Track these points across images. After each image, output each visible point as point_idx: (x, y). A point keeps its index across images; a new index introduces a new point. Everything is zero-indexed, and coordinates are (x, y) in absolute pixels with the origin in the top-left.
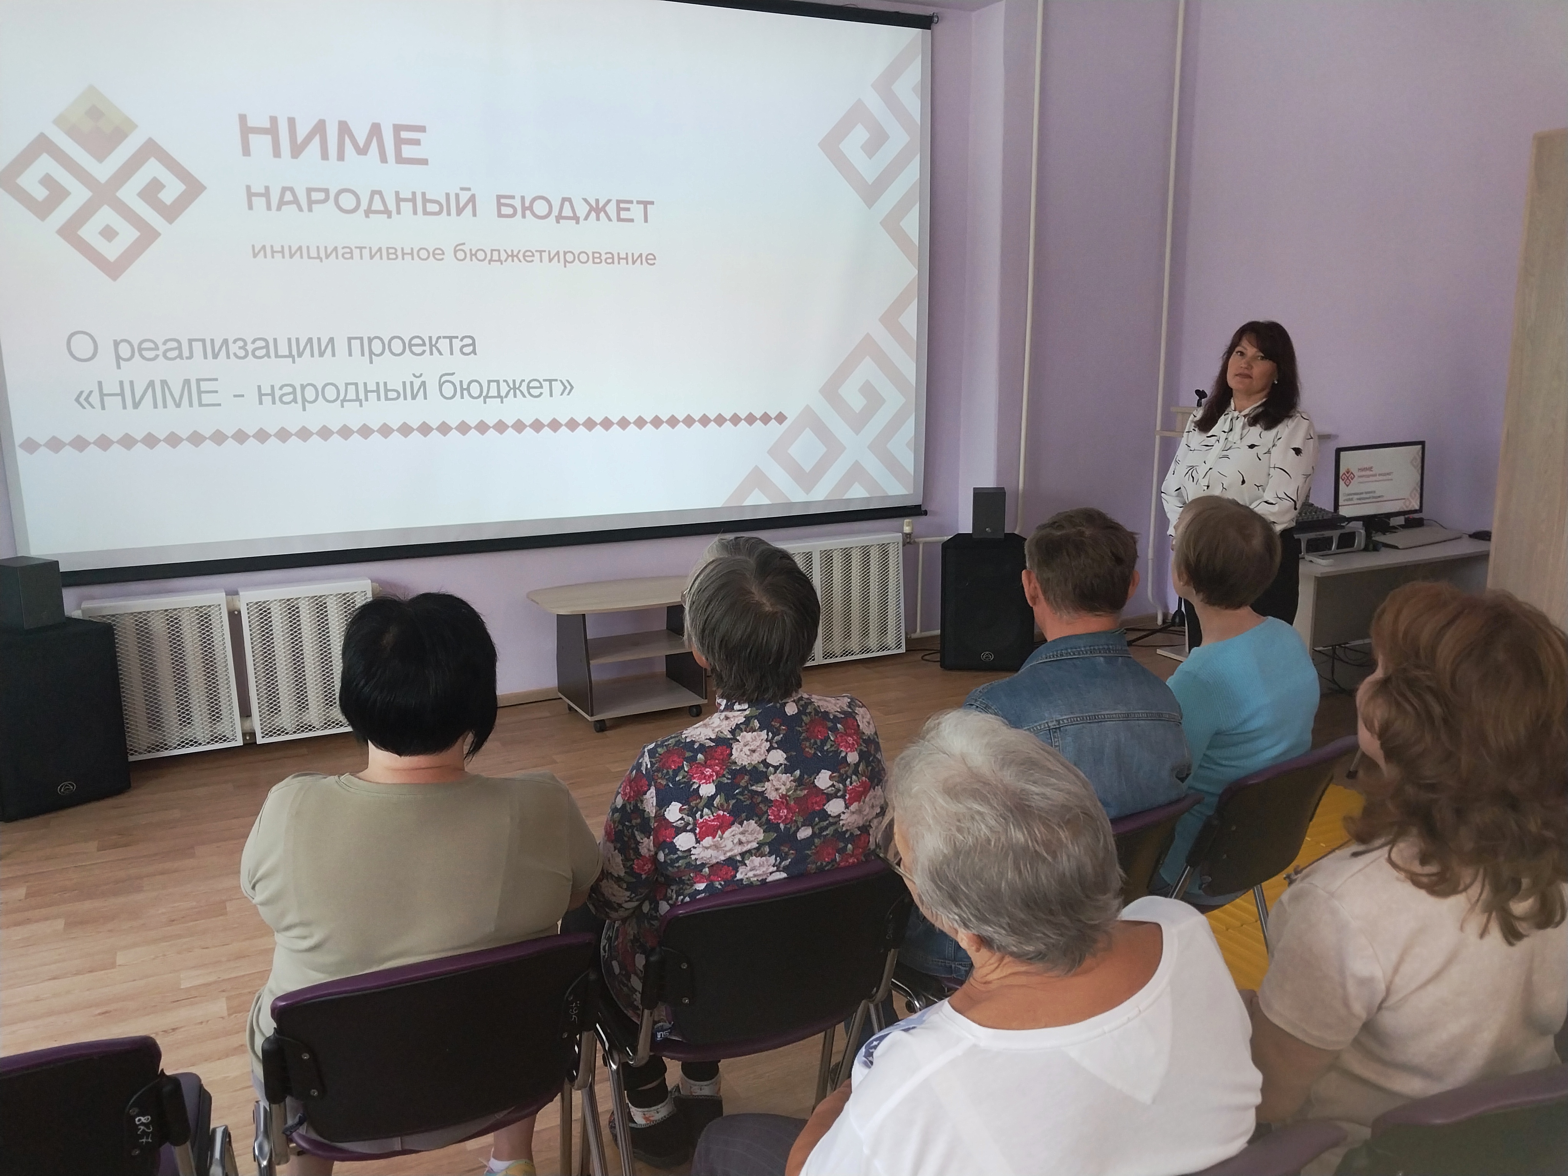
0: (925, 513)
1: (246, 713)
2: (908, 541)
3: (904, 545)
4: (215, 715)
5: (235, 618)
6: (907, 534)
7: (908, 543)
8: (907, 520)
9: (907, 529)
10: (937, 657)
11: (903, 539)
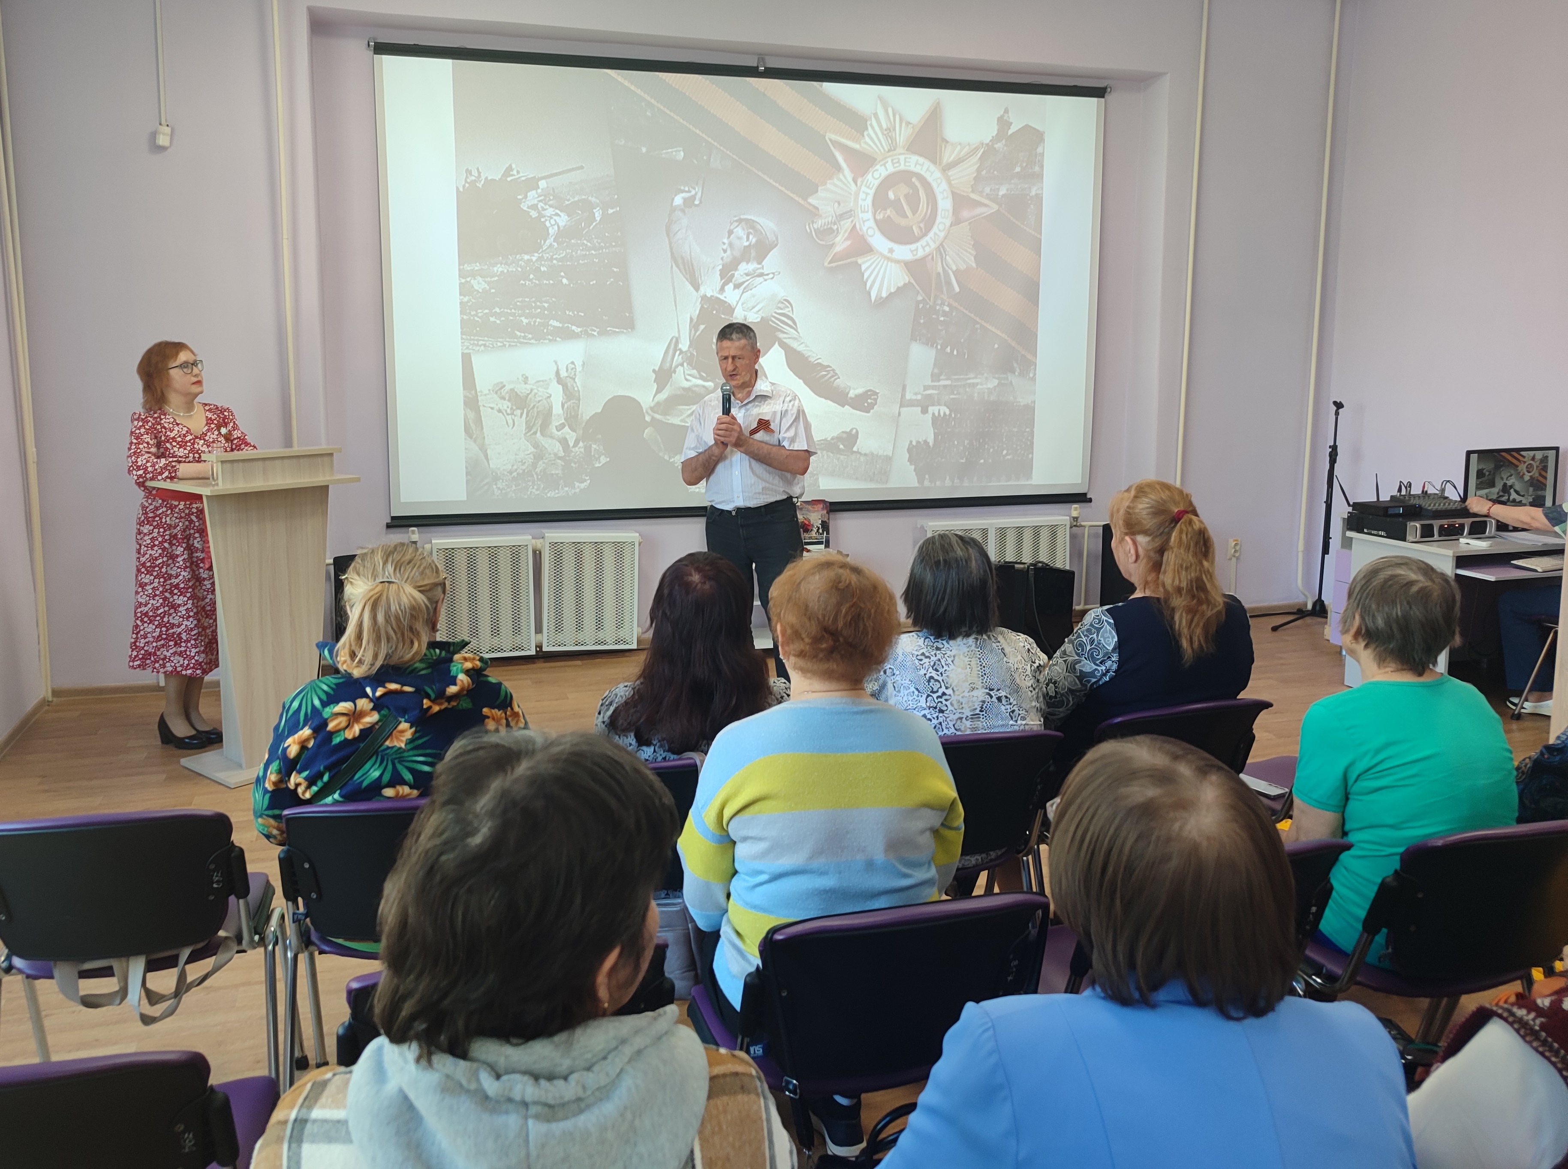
0: (1090, 500)
1: (539, 630)
2: (1075, 523)
3: (1071, 527)
4: (517, 630)
5: (537, 555)
6: (1074, 518)
7: (1075, 526)
8: (1075, 506)
9: (1075, 514)
11: (1071, 522)
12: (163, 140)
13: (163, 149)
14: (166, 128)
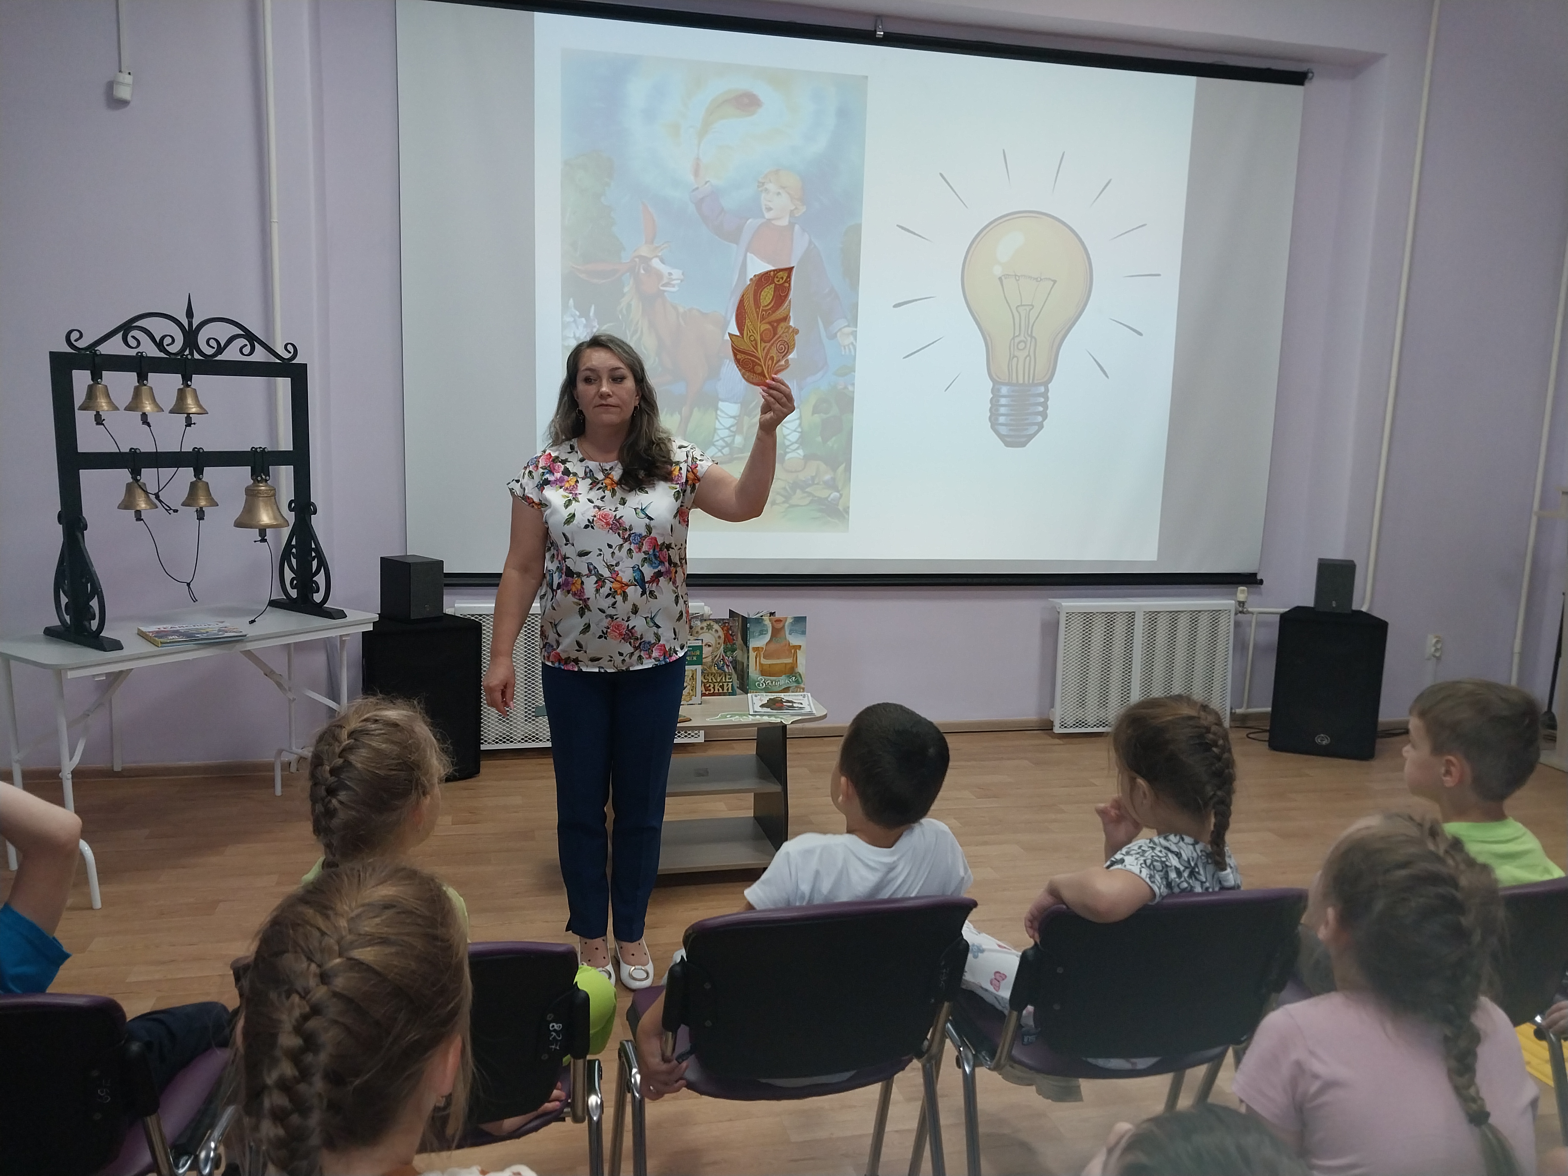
0: (1261, 582)
2: (1241, 609)
3: (1236, 614)
6: (1240, 603)
7: (1241, 612)
8: (1241, 588)
9: (1241, 597)
10: (1266, 736)
11: (1236, 607)
12: (124, 92)
13: (124, 103)
14: (128, 76)
